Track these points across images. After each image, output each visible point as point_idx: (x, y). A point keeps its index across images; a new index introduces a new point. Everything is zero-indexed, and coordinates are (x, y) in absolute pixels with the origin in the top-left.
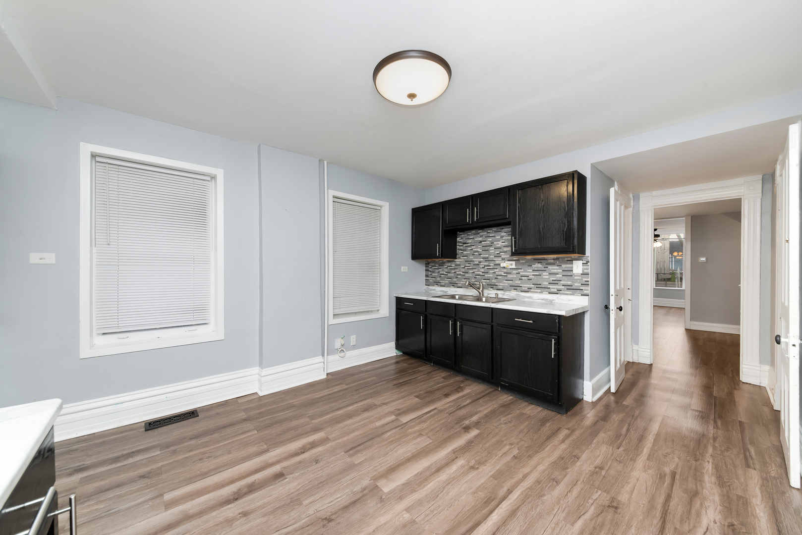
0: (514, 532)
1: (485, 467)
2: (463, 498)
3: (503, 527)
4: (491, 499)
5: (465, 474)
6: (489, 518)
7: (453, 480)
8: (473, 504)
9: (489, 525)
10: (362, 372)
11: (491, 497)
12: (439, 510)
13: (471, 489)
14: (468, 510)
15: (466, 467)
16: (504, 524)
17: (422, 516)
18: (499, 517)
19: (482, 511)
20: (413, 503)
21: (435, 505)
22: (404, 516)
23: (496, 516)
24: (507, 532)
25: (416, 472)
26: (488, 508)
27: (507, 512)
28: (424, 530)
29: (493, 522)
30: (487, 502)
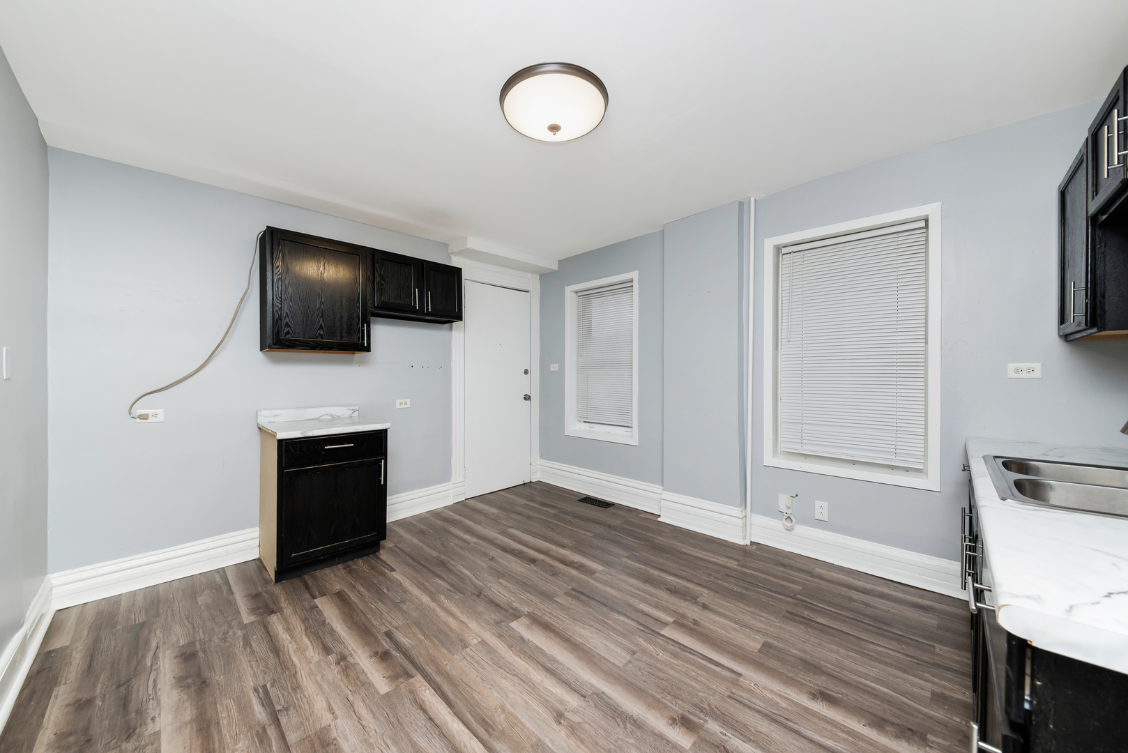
0: (426, 744)
1: (564, 736)
2: (495, 694)
3: (438, 732)
4: (490, 730)
5: (545, 703)
6: (456, 719)
7: (530, 686)
8: (483, 704)
9: (445, 717)
10: (810, 573)
11: (494, 730)
12: (478, 668)
13: (512, 706)
14: (474, 697)
15: (561, 708)
16: (442, 735)
17: (472, 653)
18: (455, 732)
19: (470, 713)
20: (491, 644)
21: (487, 665)
22: (475, 640)
23: (458, 729)
24: (429, 736)
25: (543, 648)
26: (473, 721)
27: (462, 745)
28: (453, 655)
29: (449, 723)
30: (484, 723)
